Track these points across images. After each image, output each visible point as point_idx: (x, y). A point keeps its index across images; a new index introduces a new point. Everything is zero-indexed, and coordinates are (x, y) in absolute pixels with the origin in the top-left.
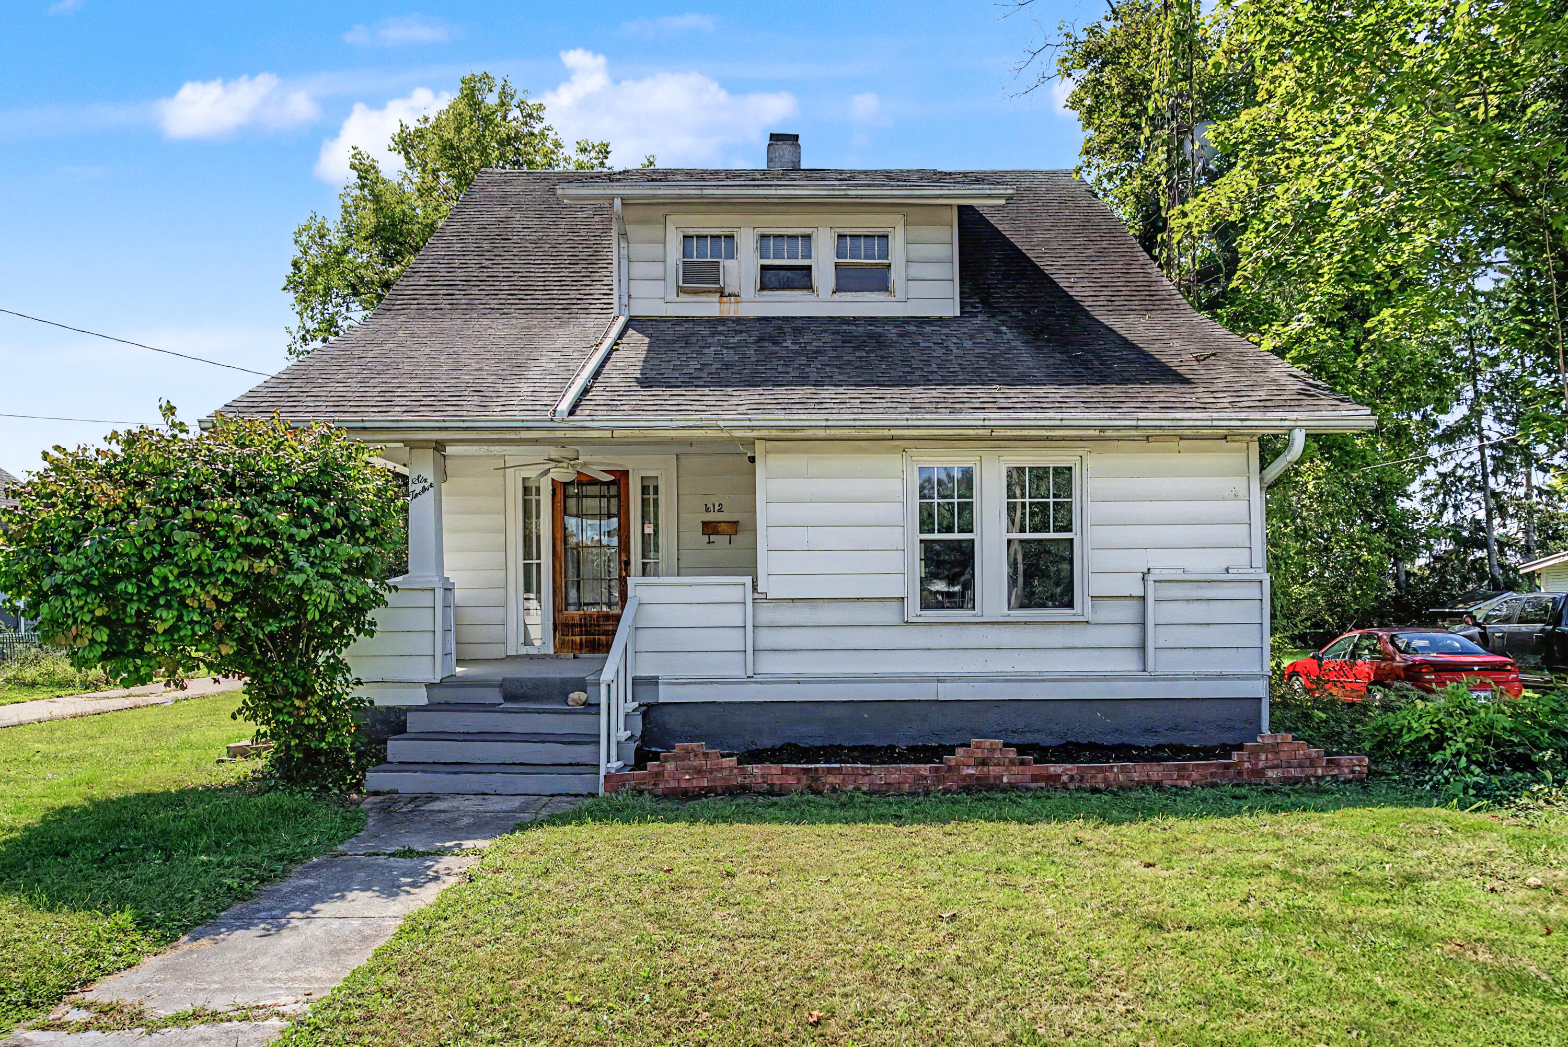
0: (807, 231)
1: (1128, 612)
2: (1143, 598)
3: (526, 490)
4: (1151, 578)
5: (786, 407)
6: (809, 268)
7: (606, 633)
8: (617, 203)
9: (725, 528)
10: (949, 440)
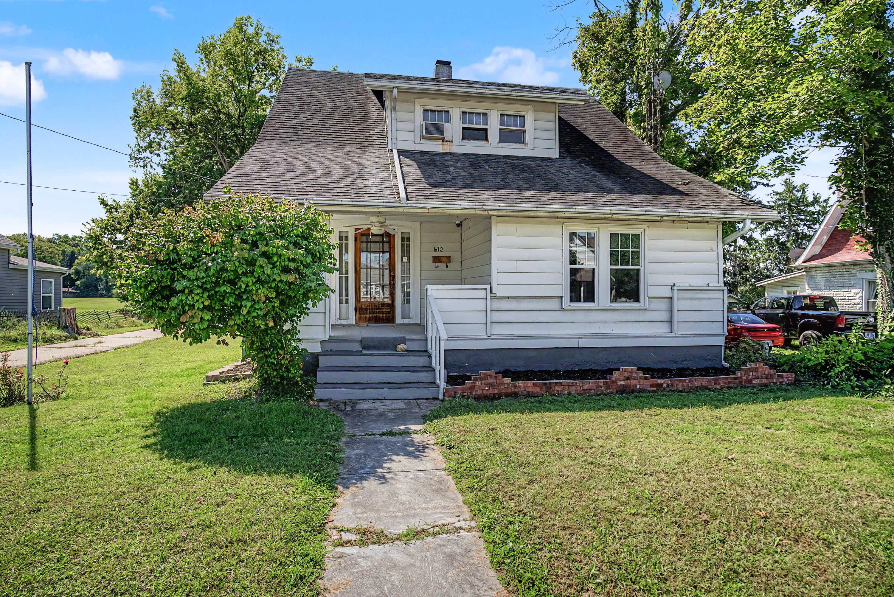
0: (485, 111)
1: (664, 305)
2: (672, 298)
4: (676, 288)
6: (486, 130)
7: (383, 313)
8: (395, 91)
9: (444, 260)
10: (587, 219)
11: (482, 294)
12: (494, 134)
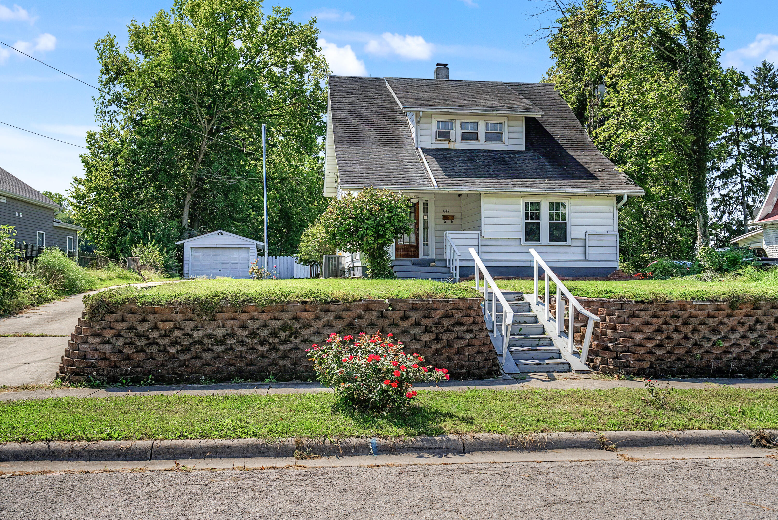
0: (477, 121)
1: (581, 243)
2: (585, 239)
4: (587, 234)
6: (477, 133)
7: (411, 252)
8: (421, 114)
9: (450, 217)
10: (534, 195)
11: (476, 236)
12: (482, 136)
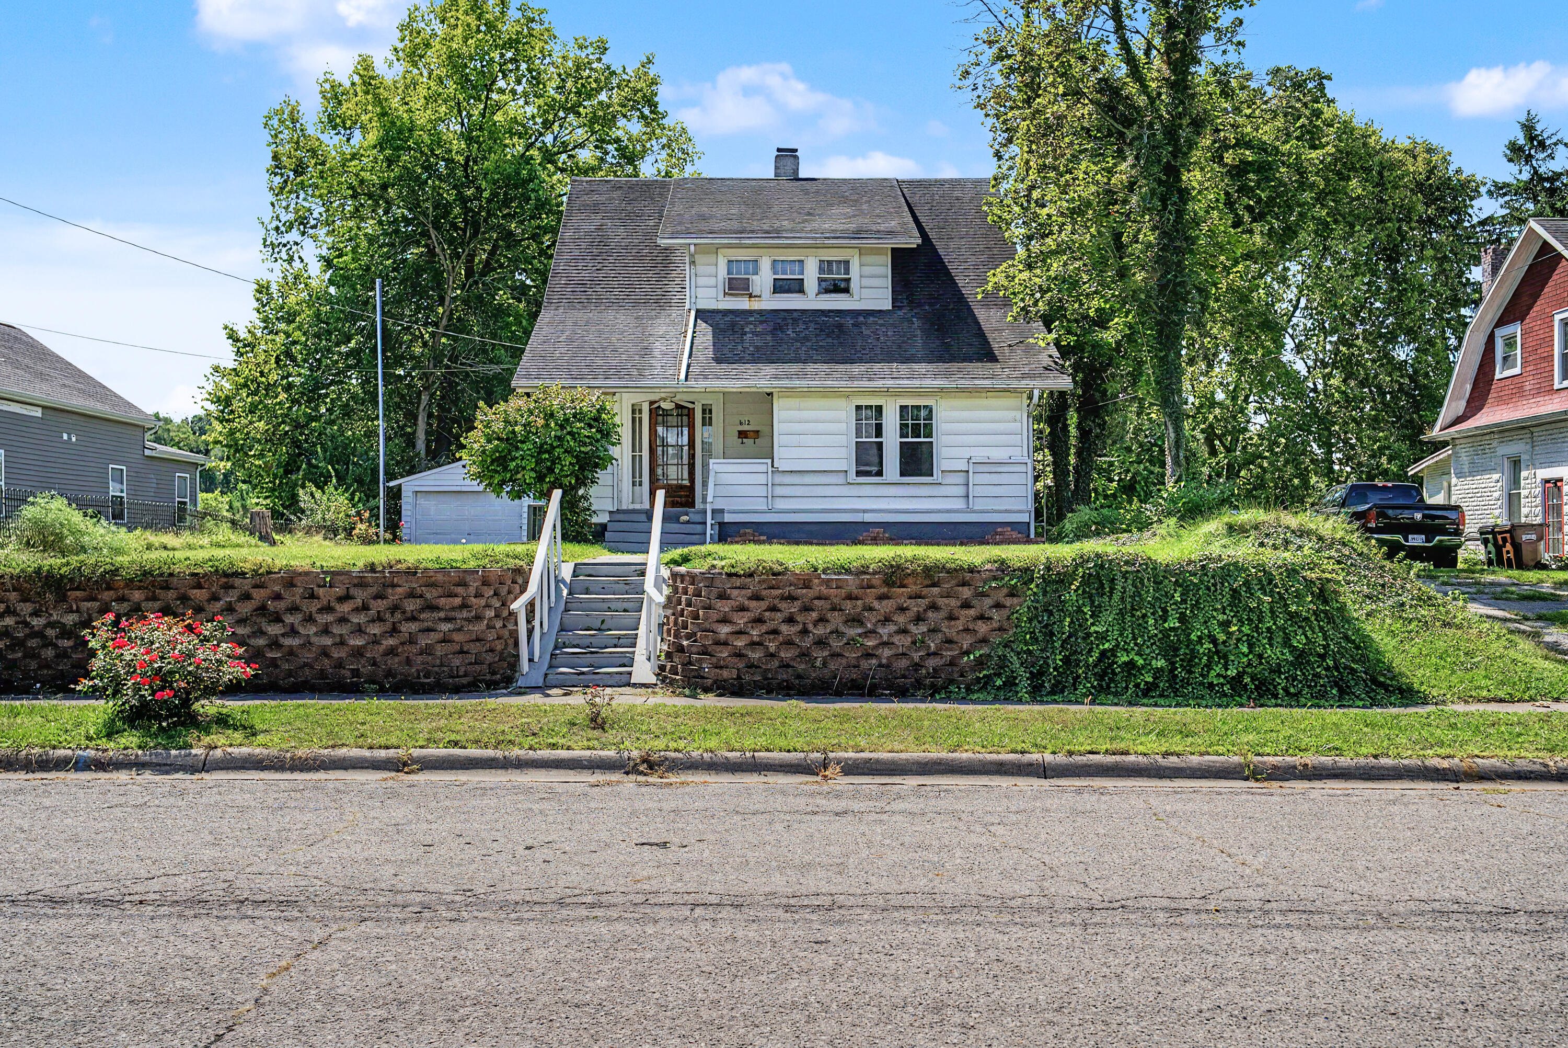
0: (801, 258)
1: (960, 478)
2: (967, 472)
3: (633, 412)
4: (972, 461)
5: (789, 377)
6: (802, 280)
7: (680, 497)
8: (692, 247)
9: (752, 434)
10: (874, 392)
11: (763, 468)
12: (811, 284)
